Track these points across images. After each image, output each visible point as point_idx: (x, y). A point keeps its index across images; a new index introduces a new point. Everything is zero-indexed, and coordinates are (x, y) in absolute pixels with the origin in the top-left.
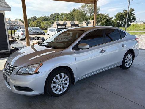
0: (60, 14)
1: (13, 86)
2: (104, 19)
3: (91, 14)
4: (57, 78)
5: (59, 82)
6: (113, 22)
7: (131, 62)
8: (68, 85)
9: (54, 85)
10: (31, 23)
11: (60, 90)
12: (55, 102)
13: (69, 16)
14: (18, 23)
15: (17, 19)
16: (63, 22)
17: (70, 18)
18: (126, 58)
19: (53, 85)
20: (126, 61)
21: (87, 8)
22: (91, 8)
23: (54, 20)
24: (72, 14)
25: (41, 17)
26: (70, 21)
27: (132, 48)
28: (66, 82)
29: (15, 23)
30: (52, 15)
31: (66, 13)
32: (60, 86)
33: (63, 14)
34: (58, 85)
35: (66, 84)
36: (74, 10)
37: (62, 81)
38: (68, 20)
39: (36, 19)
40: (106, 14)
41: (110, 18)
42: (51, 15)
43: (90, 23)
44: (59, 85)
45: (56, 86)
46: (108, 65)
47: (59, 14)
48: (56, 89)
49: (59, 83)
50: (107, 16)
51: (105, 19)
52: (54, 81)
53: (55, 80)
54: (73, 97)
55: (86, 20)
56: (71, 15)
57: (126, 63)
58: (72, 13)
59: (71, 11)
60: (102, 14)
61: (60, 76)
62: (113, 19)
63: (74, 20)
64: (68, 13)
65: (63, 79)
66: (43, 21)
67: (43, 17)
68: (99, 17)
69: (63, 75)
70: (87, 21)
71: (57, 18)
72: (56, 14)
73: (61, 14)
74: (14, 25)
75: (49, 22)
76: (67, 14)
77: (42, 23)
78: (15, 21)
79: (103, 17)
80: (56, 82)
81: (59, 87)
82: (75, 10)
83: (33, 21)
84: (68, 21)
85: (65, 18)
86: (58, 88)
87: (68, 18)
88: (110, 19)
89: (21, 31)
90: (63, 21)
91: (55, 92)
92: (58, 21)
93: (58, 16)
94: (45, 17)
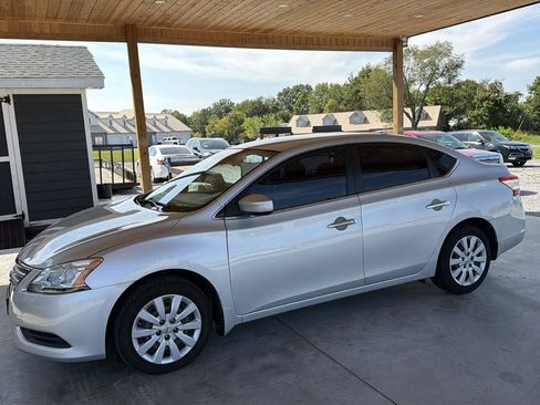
0: (313, 87)
1: (18, 328)
2: (482, 101)
3: (430, 81)
4: (153, 310)
5: (162, 323)
6: (520, 112)
7: (483, 266)
8: (196, 335)
9: (144, 332)
10: (211, 122)
11: (167, 353)
12: (141, 389)
13: (346, 95)
14: (166, 126)
15: (165, 111)
16: (323, 115)
17: (348, 101)
18: (456, 249)
19: (136, 333)
20: (453, 262)
21: (412, 60)
22: (430, 62)
23: (291, 109)
24: (355, 88)
25: (245, 104)
26: (347, 111)
27: (484, 215)
28: (189, 326)
29: (158, 124)
30: (286, 92)
31: (334, 83)
32: (167, 338)
33: (323, 88)
34: (159, 333)
35: (190, 333)
36: (366, 73)
37: (173, 321)
38: (341, 107)
39: (228, 110)
40: (492, 81)
41: (508, 98)
42: (280, 94)
43: (427, 117)
44: (163, 335)
45: (150, 337)
46: (367, 276)
47: (309, 88)
48: (152, 348)
49: (163, 328)
50: (496, 88)
51: (487, 99)
52: (141, 320)
53: (143, 314)
54: (206, 378)
55: (408, 106)
56: (353, 91)
57: (458, 271)
58: (356, 81)
59: (356, 75)
60: (473, 82)
61: (168, 303)
62: (522, 100)
63: (362, 108)
64: (342, 84)
65: (179, 313)
66: (251, 115)
67: (253, 103)
68: (461, 93)
69: (177, 300)
70: (413, 111)
71: (303, 102)
72: (298, 89)
73: (318, 87)
74: (156, 130)
75: (272, 117)
76: (337, 86)
77: (248, 121)
78: (158, 117)
79: (480, 94)
80: (152, 324)
81: (163, 343)
82: (370, 71)
83: (220, 116)
84: (342, 111)
85: (330, 101)
86: (157, 344)
87: (342, 99)
88: (506, 101)
89: (159, 152)
90: (321, 112)
91: (146, 357)
92: (306, 112)
93: (305, 96)
94: (259, 101)
